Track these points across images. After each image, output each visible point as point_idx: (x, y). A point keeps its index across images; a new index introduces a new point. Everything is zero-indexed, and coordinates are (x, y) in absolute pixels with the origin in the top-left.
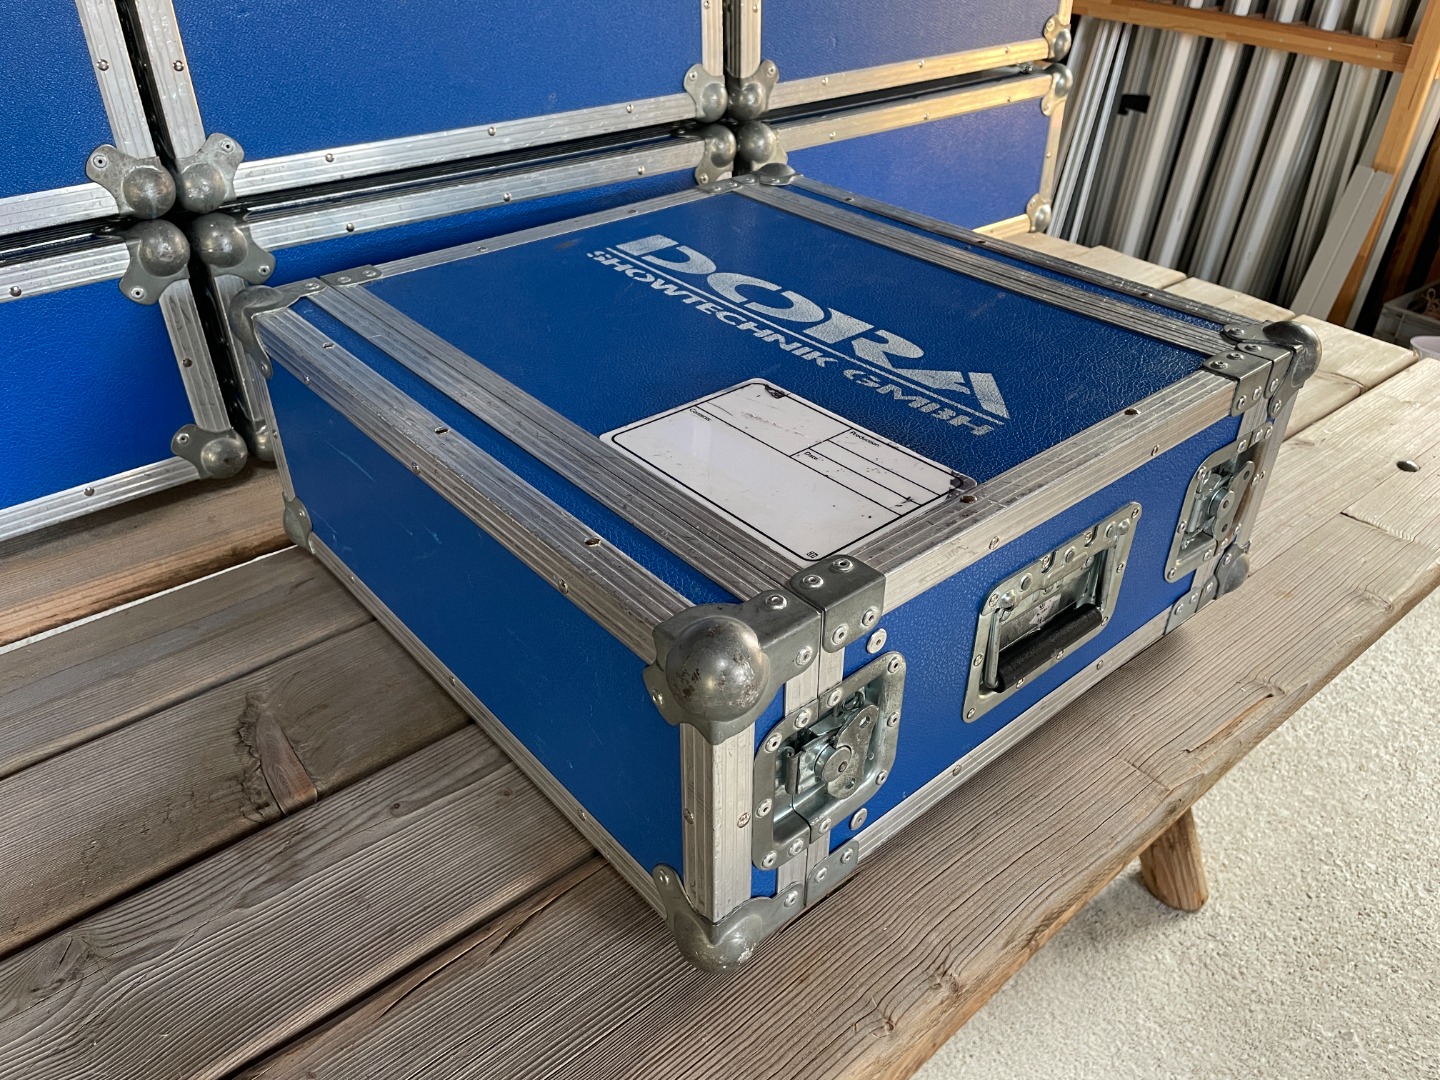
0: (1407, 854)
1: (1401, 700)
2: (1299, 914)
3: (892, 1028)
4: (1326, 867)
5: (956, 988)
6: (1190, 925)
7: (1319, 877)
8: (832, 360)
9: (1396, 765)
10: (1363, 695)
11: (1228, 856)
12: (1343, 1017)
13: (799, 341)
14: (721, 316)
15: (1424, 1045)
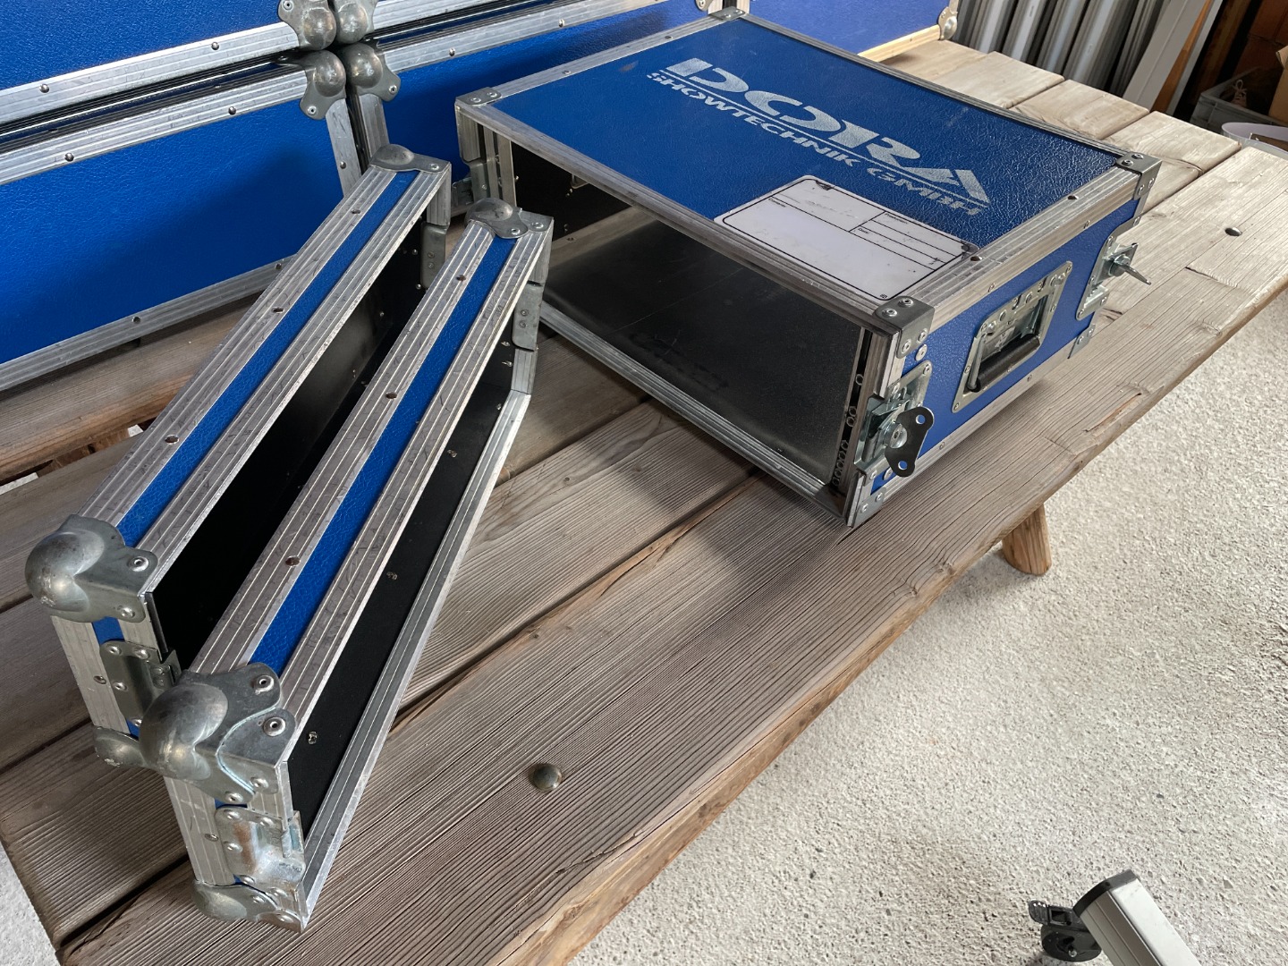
0: (1198, 531)
1: (1198, 419)
2: (1117, 575)
3: (916, 593)
4: (1138, 542)
5: (951, 571)
6: (1038, 584)
7: (1132, 549)
8: (856, 161)
9: (1193, 467)
10: (1169, 417)
11: (1066, 536)
12: (1148, 642)
13: (829, 146)
14: (765, 126)
15: (1206, 659)
